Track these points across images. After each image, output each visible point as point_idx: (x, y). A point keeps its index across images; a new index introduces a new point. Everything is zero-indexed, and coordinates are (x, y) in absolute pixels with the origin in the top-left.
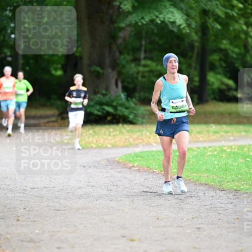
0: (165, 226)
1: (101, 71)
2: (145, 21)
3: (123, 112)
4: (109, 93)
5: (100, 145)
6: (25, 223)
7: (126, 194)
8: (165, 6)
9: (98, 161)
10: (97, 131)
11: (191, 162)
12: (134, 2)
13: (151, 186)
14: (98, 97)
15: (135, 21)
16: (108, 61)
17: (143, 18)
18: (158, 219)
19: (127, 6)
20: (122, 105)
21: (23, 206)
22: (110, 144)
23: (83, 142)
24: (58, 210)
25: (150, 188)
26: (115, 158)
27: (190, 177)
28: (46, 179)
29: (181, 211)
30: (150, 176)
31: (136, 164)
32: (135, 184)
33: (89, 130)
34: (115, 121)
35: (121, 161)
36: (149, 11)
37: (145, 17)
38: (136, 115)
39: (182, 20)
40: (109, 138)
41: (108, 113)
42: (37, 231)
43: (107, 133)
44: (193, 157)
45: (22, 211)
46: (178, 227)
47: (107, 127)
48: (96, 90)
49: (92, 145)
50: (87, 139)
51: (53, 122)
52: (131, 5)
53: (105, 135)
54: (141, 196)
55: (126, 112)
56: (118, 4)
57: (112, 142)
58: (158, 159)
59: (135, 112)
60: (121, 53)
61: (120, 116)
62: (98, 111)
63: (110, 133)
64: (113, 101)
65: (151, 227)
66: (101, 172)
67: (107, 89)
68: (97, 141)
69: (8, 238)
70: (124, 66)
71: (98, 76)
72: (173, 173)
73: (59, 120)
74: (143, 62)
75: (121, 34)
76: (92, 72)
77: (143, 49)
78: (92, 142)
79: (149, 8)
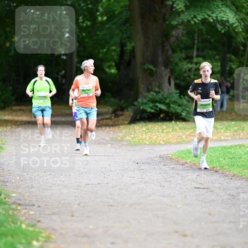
0: (217, 222)
1: (154, 69)
2: (197, 20)
3: (176, 109)
4: (162, 90)
5: (153, 141)
6: (79, 218)
7: (179, 190)
8: (217, 6)
9: (152, 158)
10: (150, 128)
11: (243, 159)
12: (186, 2)
13: (203, 182)
14: (151, 95)
15: (187, 19)
16: (160, 59)
17: (195, 17)
18: (210, 214)
19: (180, 6)
20: (175, 102)
21: (77, 202)
22: (163, 141)
23: (137, 139)
24: (112, 206)
25: (203, 184)
26: (168, 155)
27: (242, 173)
28: (100, 175)
29: (234, 206)
30: (203, 172)
31: (189, 161)
32: (188, 180)
33: (142, 127)
34: (168, 118)
35: (173, 158)
36: (201, 10)
37: (197, 16)
38: (188, 113)
39: (235, 19)
40: (162, 135)
41: (161, 111)
42: (91, 227)
43: (160, 130)
44: (245, 154)
45: (76, 206)
46: (230, 222)
47: (160, 124)
48: (149, 87)
49: (145, 142)
50: (140, 136)
51: (107, 119)
52: (184, 4)
53: (159, 132)
54: (193, 192)
55: (179, 110)
56: (170, 3)
57: (165, 139)
58: (210, 156)
59: (188, 109)
60: (174, 51)
61: (173, 114)
62: (151, 108)
63: (163, 130)
64: (166, 98)
65: (203, 223)
66: (154, 168)
67: (160, 87)
68: (150, 138)
69: (62, 234)
70: (176, 64)
71: (151, 73)
72: (225, 169)
73: (113, 118)
74: (195, 60)
75: (174, 33)
76: (146, 70)
77: (195, 47)
78: (145, 139)
79: (201, 7)
